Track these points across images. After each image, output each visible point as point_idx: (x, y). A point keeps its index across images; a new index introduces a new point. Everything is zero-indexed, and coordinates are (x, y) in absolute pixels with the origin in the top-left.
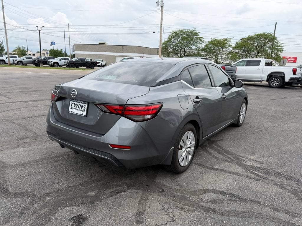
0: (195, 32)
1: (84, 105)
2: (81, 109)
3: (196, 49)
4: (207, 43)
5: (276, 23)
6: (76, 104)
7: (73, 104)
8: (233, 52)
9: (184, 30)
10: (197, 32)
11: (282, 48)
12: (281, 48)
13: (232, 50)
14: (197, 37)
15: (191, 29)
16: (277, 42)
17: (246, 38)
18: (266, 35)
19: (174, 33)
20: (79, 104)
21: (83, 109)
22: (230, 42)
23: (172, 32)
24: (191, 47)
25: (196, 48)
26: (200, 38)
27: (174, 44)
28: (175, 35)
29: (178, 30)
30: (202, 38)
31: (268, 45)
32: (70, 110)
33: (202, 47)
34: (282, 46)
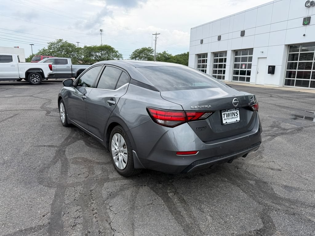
1: (236, 111)
2: (233, 116)
6: (228, 113)
7: (225, 115)
20: (230, 112)
21: (236, 115)
32: (224, 122)
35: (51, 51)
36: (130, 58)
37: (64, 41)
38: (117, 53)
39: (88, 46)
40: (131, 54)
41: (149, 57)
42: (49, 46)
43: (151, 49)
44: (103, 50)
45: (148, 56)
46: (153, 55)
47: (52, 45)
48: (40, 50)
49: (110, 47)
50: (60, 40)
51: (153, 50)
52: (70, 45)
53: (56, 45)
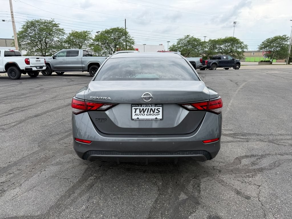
0: (54, 23)
1: (157, 108)
3: (58, 41)
4: (69, 35)
5: (125, 19)
6: (143, 109)
7: (138, 110)
8: (94, 45)
9: (41, 20)
10: (57, 23)
11: (134, 41)
12: (132, 42)
13: (93, 42)
14: (57, 28)
15: (49, 19)
16: (129, 36)
17: (103, 32)
18: (120, 29)
19: (30, 22)
21: (157, 112)
22: (90, 35)
23: (26, 21)
24: (53, 39)
25: (58, 39)
26: (60, 29)
27: (30, 34)
28: (31, 25)
29: (34, 20)
30: (63, 29)
31: (122, 38)
32: (135, 117)
33: (64, 39)
34: (133, 40)
35: (179, 46)
36: (259, 48)
37: (191, 37)
38: (242, 44)
39: (213, 39)
40: (260, 44)
41: (283, 46)
42: (178, 42)
43: (287, 36)
44: (227, 42)
45: (280, 45)
46: (288, 43)
47: (180, 41)
48: (171, 46)
49: (235, 38)
50: (187, 36)
51: (289, 38)
52: (195, 40)
53: (183, 41)
